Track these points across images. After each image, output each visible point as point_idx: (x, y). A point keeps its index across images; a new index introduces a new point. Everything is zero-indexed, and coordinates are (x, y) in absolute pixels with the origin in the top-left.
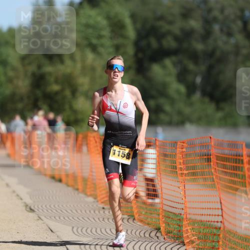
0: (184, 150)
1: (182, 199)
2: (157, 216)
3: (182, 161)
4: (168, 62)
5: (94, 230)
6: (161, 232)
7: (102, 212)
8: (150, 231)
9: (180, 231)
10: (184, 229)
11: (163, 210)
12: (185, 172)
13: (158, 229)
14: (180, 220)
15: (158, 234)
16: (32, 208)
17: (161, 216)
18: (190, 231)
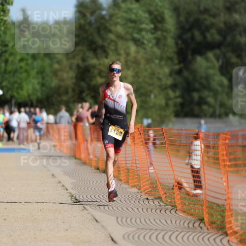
0: (227, 141)
1: (226, 190)
2: (200, 207)
3: (225, 153)
4: (210, 55)
5: (138, 220)
6: (204, 223)
7: (146, 202)
8: (193, 222)
9: (223, 222)
10: (227, 220)
11: (207, 201)
12: (228, 163)
13: (202, 220)
14: (223, 210)
15: (202, 225)
16: (78, 198)
17: (204, 207)
18: (233, 222)
